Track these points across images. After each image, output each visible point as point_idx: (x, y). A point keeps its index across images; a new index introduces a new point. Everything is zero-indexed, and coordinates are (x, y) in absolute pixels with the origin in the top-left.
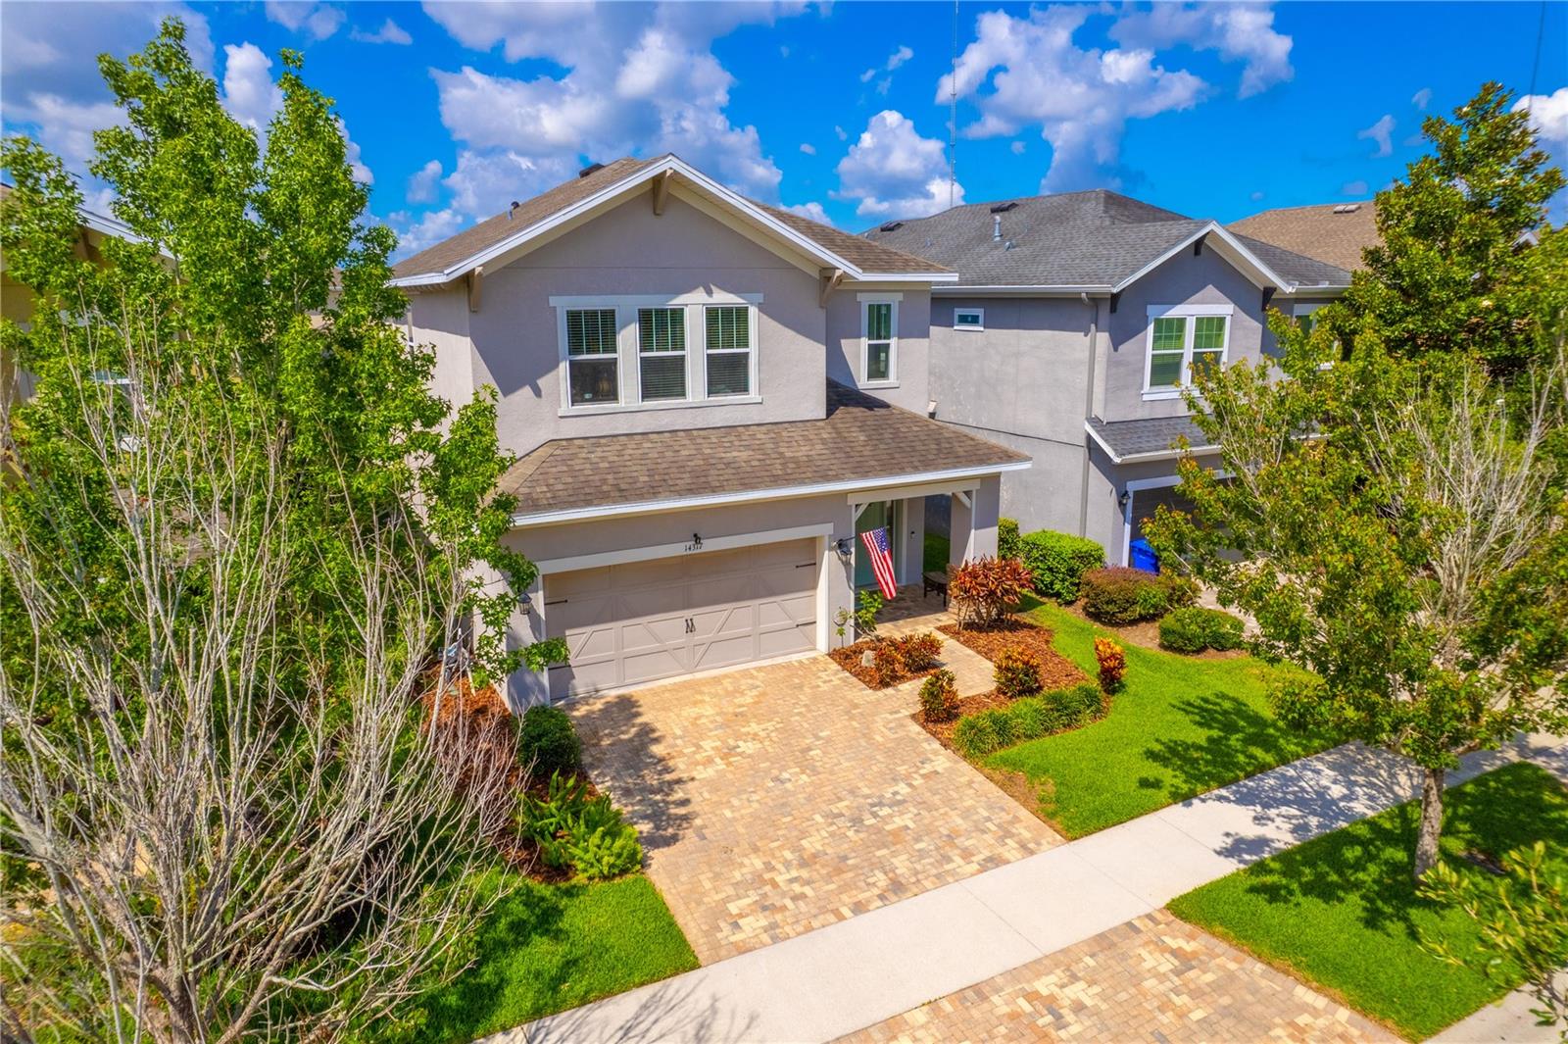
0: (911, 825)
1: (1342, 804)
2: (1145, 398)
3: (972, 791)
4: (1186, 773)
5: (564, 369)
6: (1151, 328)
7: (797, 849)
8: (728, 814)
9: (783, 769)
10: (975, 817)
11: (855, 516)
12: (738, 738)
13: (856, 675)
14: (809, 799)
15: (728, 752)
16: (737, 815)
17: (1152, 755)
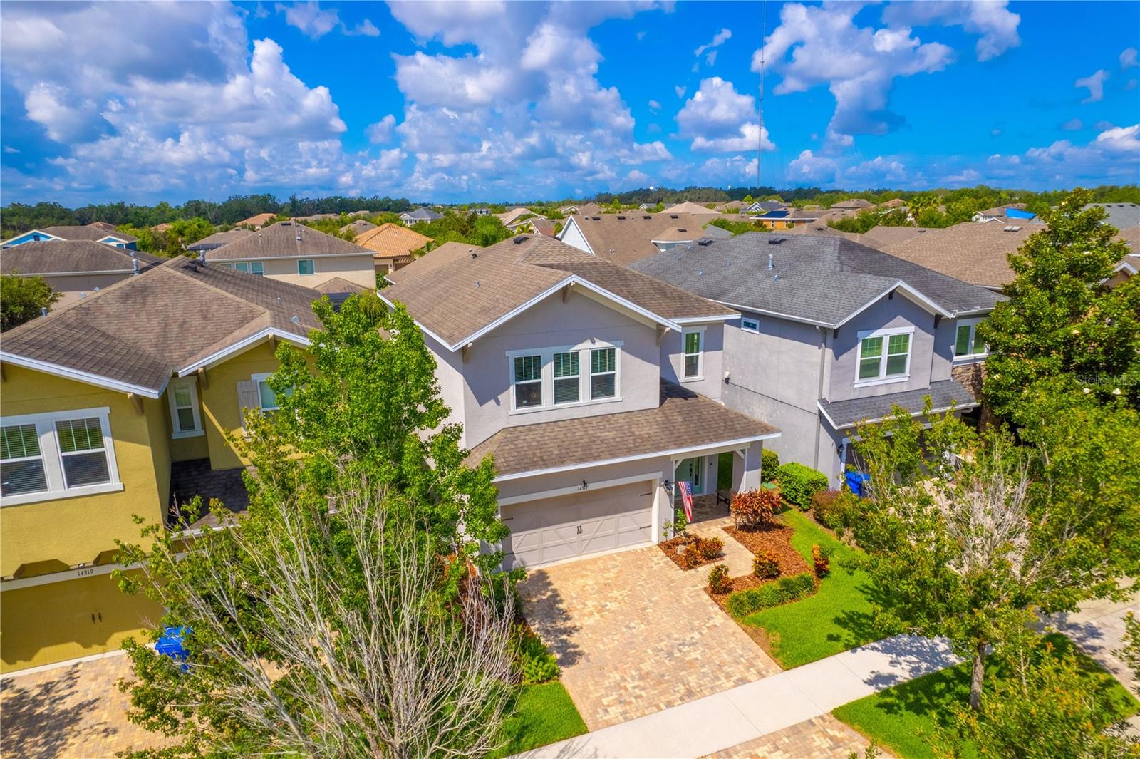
0: (700, 658)
1: (943, 655)
2: (856, 386)
3: (734, 639)
4: (855, 632)
5: (512, 389)
6: (860, 345)
7: (639, 670)
8: (602, 647)
9: (631, 620)
10: (735, 654)
11: (675, 467)
12: (607, 599)
13: (674, 560)
14: (645, 639)
15: (601, 609)
16: (606, 647)
17: (838, 621)
